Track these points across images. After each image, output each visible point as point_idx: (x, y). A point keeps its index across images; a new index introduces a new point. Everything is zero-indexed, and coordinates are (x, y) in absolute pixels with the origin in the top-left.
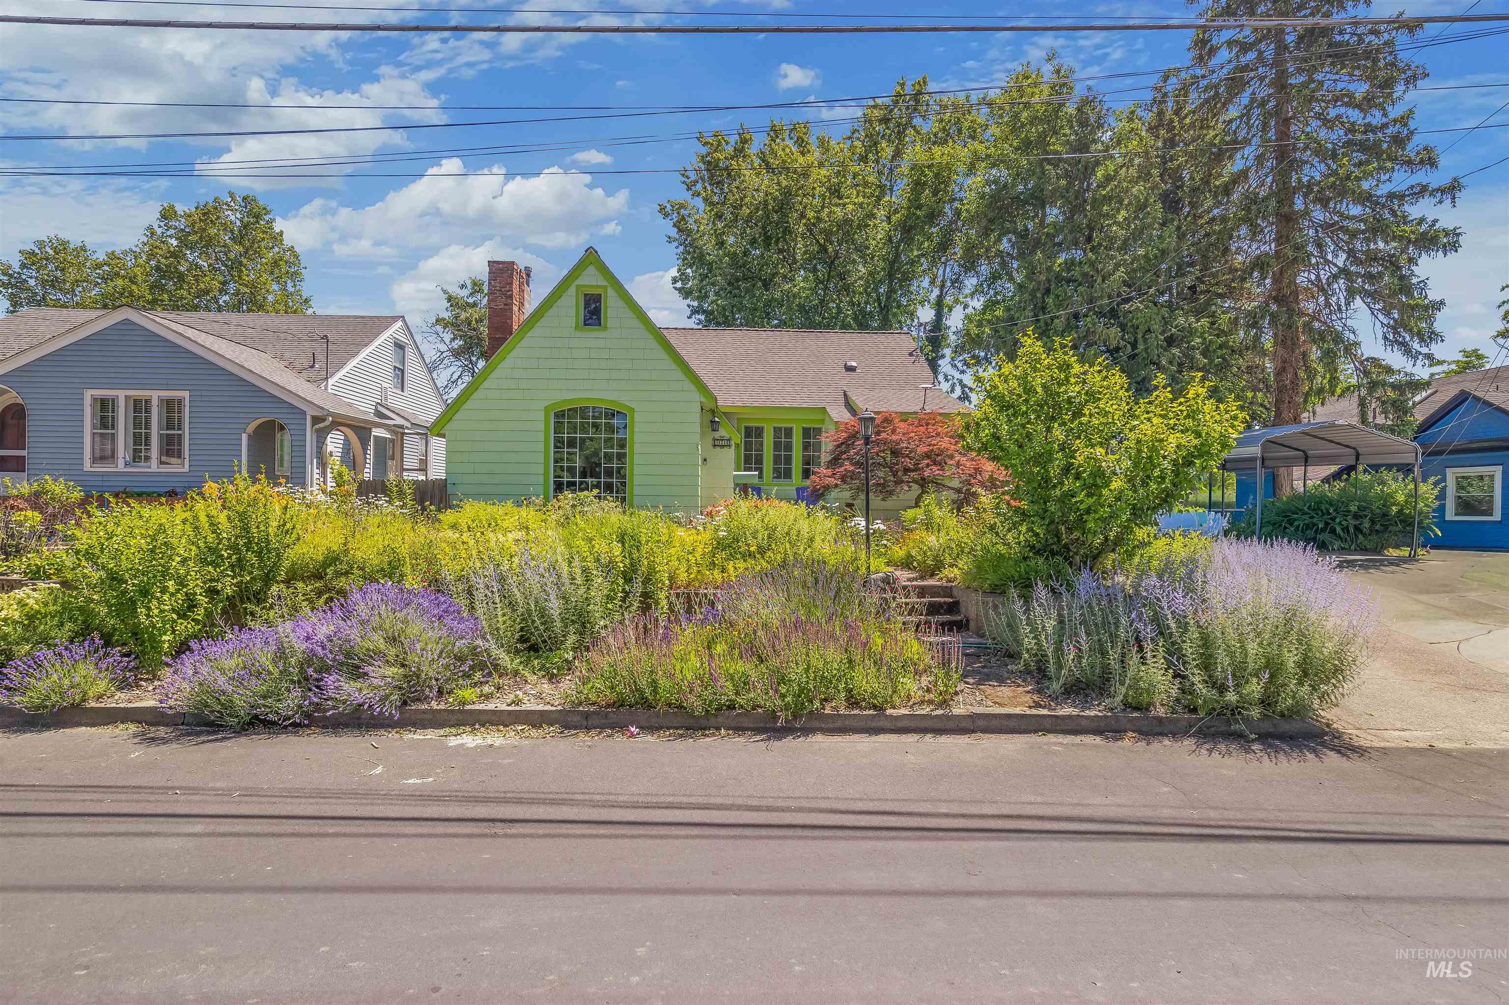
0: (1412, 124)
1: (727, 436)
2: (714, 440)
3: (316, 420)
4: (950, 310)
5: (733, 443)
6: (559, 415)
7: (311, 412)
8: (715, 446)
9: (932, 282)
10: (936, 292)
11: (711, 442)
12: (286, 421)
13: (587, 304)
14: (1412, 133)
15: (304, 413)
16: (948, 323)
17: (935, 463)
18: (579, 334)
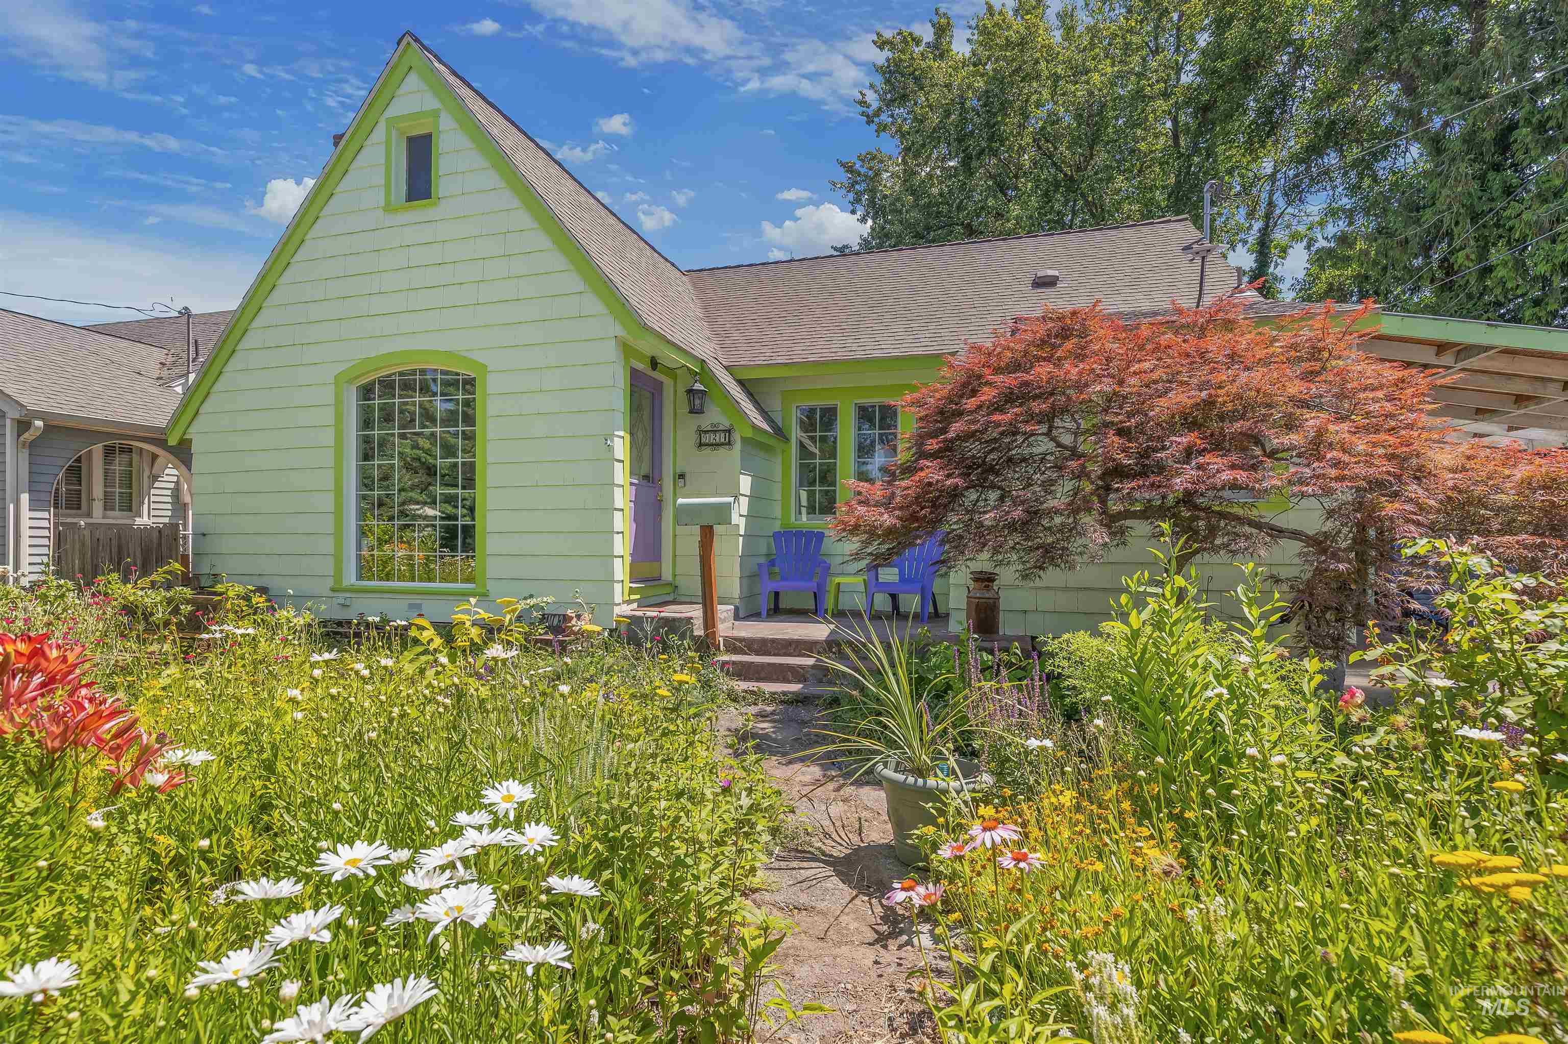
1: (725, 423)
2: (701, 432)
4: (1284, 251)
5: (737, 437)
6: (366, 391)
7: (12, 413)
8: (701, 445)
9: (1251, 215)
10: (1257, 225)
11: (693, 438)
15: (4, 415)
16: (1279, 272)
17: (1217, 445)
18: (388, 220)
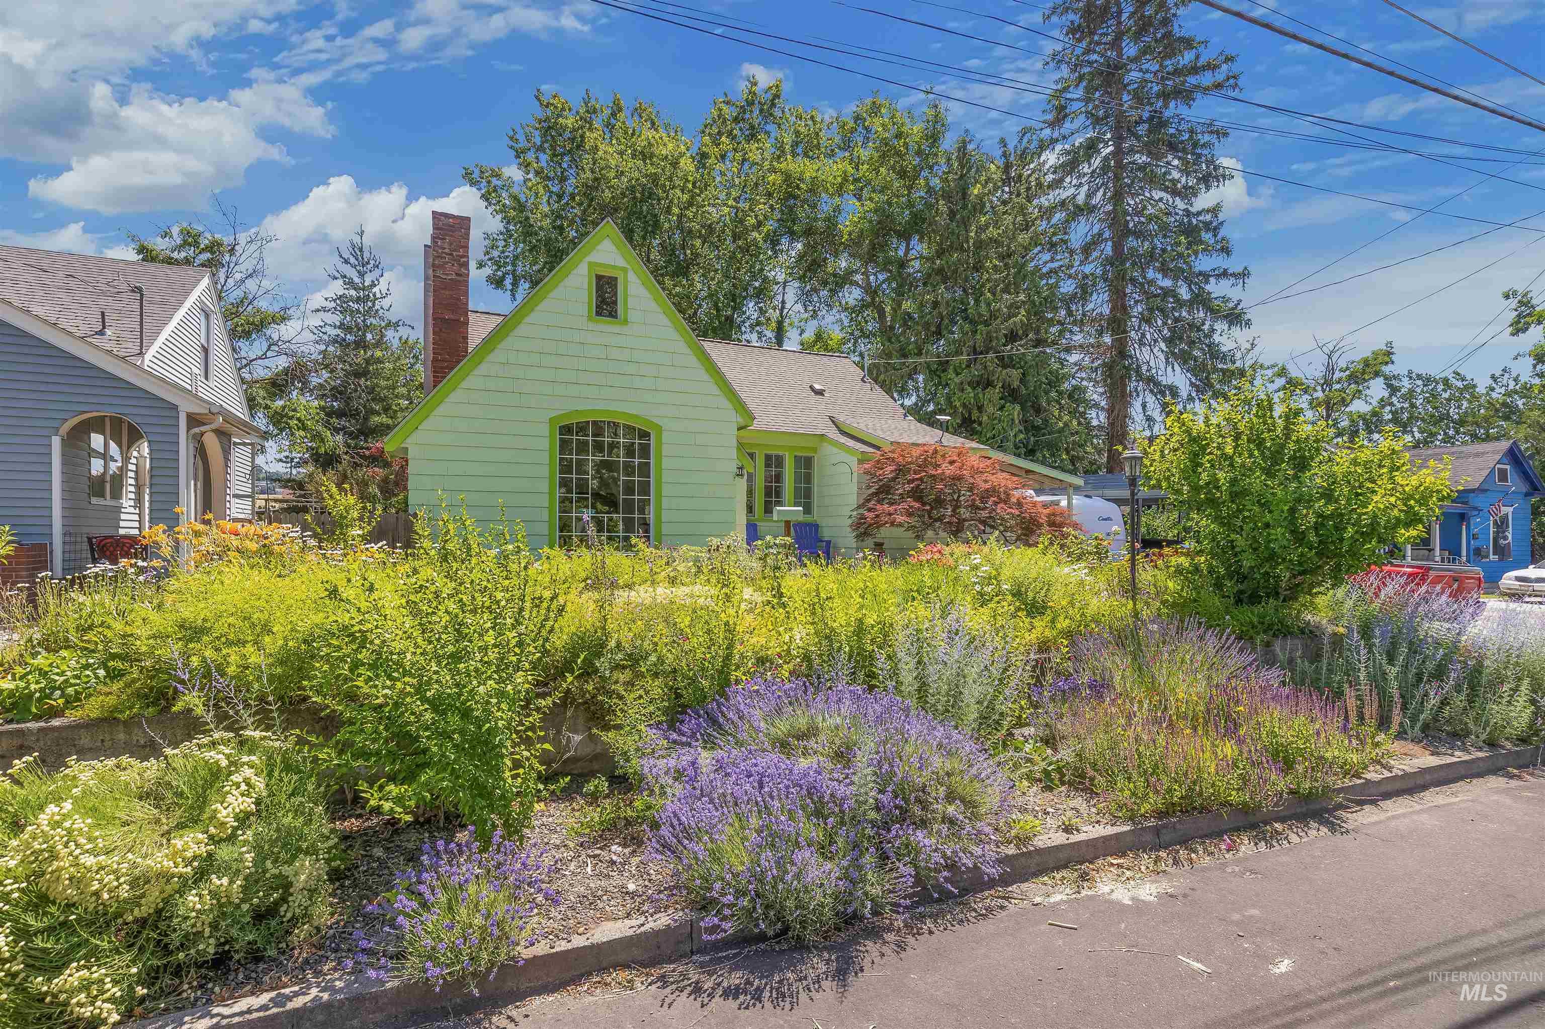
0: (1221, 217)
3: (194, 420)
6: (566, 430)
7: (186, 407)
12: (139, 420)
13: (599, 288)
14: (1221, 224)
15: (175, 408)
18: (591, 326)
